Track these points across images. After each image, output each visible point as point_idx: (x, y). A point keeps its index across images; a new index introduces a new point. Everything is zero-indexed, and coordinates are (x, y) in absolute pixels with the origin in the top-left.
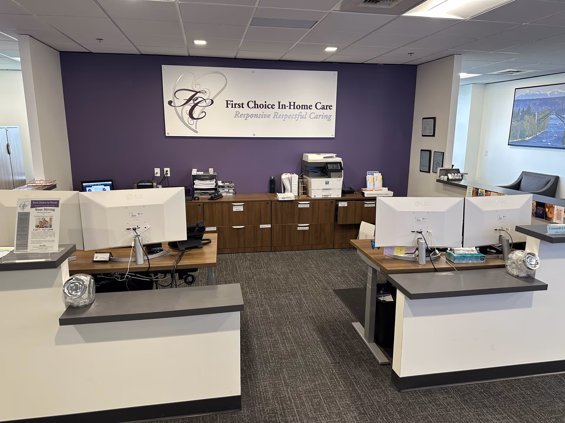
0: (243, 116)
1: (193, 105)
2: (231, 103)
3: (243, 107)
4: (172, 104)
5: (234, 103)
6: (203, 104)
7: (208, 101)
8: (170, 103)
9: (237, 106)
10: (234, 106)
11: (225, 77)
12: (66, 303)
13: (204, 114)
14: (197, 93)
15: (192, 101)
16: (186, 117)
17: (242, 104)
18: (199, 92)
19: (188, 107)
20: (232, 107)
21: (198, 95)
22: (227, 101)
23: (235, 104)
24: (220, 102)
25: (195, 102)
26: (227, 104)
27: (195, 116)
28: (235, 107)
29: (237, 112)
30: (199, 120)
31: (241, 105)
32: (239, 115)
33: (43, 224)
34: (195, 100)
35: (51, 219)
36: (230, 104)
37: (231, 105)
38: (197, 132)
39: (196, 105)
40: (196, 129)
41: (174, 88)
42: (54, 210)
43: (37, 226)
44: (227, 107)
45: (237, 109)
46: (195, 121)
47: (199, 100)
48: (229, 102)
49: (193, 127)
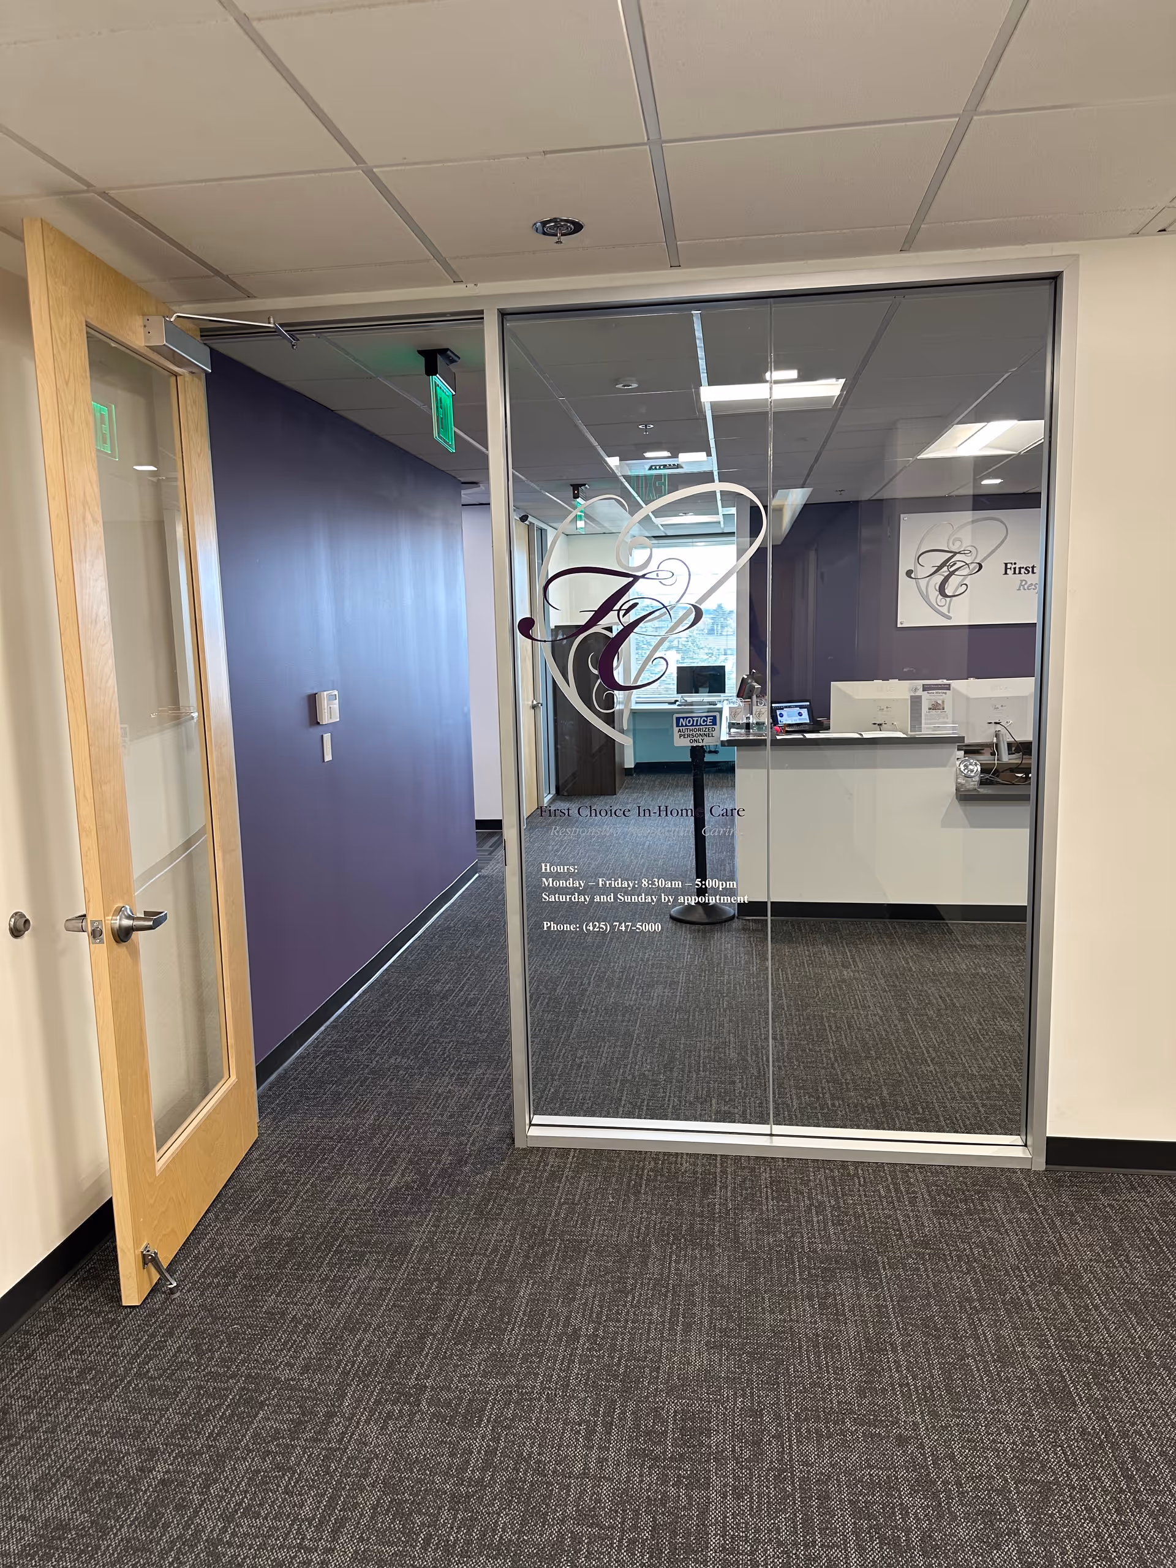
0: (1033, 587)
1: (946, 574)
2: (1014, 566)
3: (1033, 572)
4: (913, 576)
5: (1017, 566)
6: (965, 571)
7: (971, 567)
8: (909, 573)
9: (1023, 571)
10: (1018, 571)
11: (1006, 527)
12: (957, 783)
13: (964, 587)
14: (955, 553)
15: (945, 568)
16: (934, 594)
17: (1033, 567)
18: (959, 553)
19: (938, 579)
20: (1015, 573)
21: (958, 557)
22: (1006, 564)
23: (1020, 568)
24: (995, 566)
25: (951, 570)
26: (1006, 569)
27: (948, 592)
28: (1020, 573)
29: (1022, 581)
30: (954, 598)
31: (1030, 570)
32: (1026, 587)
33: (935, 707)
34: (952, 566)
35: (943, 702)
36: (1010, 569)
37: (1013, 569)
38: (949, 618)
39: (952, 573)
40: (949, 612)
41: (918, 549)
42: (946, 693)
43: (930, 709)
44: (1006, 573)
45: (1023, 576)
46: (948, 599)
47: (959, 564)
48: (1009, 566)
49: (944, 610)
